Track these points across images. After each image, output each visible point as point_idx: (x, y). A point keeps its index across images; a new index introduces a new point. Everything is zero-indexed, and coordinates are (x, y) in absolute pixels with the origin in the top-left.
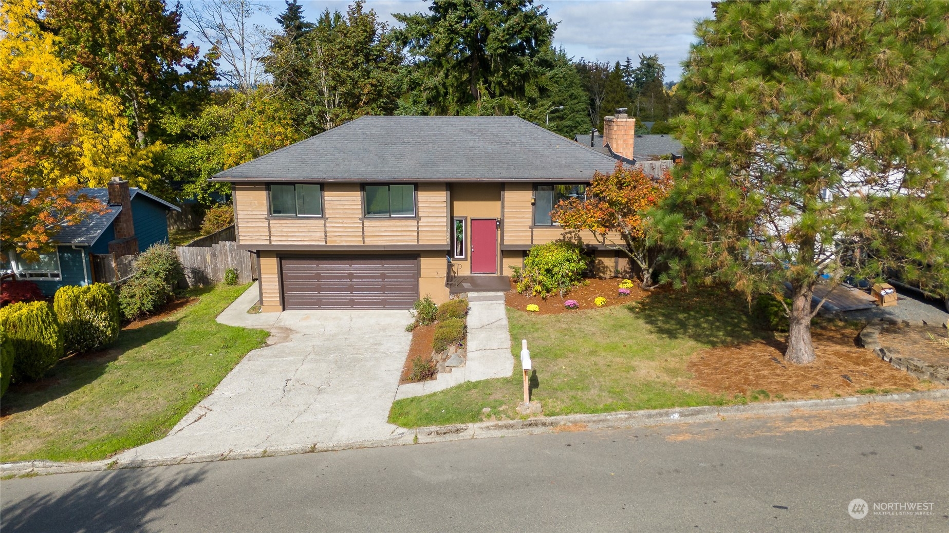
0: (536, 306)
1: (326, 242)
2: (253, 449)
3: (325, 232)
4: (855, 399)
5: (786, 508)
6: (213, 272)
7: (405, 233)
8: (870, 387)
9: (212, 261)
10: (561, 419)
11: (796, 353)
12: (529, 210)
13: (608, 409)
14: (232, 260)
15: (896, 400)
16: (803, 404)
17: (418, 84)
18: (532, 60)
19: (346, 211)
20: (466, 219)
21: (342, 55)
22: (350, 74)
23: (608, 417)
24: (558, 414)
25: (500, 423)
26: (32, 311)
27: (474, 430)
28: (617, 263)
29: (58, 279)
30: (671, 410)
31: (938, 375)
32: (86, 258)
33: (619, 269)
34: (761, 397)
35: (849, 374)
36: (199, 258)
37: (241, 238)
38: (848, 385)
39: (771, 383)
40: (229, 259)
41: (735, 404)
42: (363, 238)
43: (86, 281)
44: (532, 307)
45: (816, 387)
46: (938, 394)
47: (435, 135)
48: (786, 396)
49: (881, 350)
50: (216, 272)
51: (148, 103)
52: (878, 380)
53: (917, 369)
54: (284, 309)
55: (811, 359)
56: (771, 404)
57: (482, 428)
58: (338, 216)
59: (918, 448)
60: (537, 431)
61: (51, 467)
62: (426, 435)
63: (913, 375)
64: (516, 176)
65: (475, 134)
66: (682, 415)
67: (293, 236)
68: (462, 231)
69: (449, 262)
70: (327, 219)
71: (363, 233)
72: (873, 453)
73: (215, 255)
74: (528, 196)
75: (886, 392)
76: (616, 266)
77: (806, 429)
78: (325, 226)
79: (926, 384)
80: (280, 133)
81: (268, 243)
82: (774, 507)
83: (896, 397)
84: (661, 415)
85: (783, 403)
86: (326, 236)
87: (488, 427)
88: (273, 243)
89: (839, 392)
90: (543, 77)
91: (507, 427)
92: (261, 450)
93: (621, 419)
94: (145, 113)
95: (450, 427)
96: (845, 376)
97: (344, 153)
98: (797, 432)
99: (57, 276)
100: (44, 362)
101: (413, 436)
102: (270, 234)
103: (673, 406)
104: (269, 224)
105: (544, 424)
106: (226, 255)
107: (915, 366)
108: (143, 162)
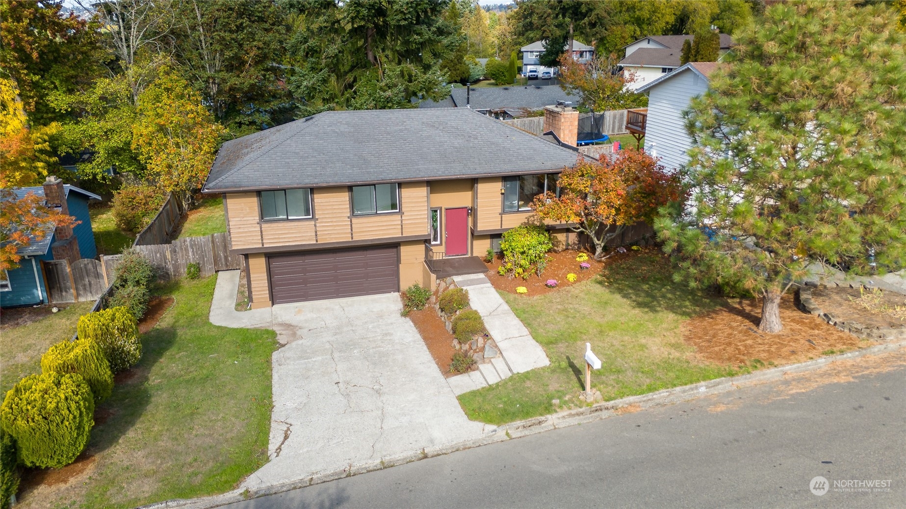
0: (524, 288)
1: (317, 241)
2: (370, 461)
3: (316, 232)
4: (823, 360)
5: (830, 462)
6: (174, 268)
7: (389, 227)
8: (829, 348)
9: (172, 257)
10: (619, 402)
11: (770, 324)
12: (500, 198)
13: (651, 389)
14: (194, 254)
15: (850, 357)
16: (791, 368)
17: (316, 51)
18: (430, 30)
19: (335, 211)
20: (441, 209)
21: (224, 18)
22: (234, 36)
23: (655, 396)
24: (614, 399)
25: (573, 412)
26: (86, 351)
27: (552, 420)
28: (567, 237)
29: (6, 290)
30: (698, 384)
31: (873, 335)
32: (36, 266)
33: (570, 242)
34: (758, 365)
35: (811, 338)
36: (158, 255)
37: (233, 243)
38: (814, 348)
39: (759, 351)
40: (190, 254)
41: (743, 374)
42: (352, 234)
43: (39, 289)
44: (522, 289)
45: (793, 352)
46: (876, 350)
47: (401, 131)
48: (776, 363)
49: (825, 315)
50: (176, 267)
51: (32, 80)
52: (832, 342)
53: (858, 331)
54: (273, 304)
55: (780, 328)
56: (768, 371)
57: (559, 418)
58: (327, 216)
59: (887, 399)
60: (605, 414)
61: (185, 505)
62: (515, 429)
63: (854, 335)
64: (490, 171)
65: (438, 128)
66: (707, 387)
67: (285, 238)
68: (437, 220)
69: (426, 248)
70: (317, 219)
71: (352, 230)
72: (861, 407)
73: (175, 251)
74: (498, 186)
75: (842, 352)
76: (567, 240)
77: (803, 391)
78: (315, 226)
79: (866, 342)
80: (192, 111)
81: (260, 246)
82: (823, 462)
83: (849, 355)
84: (692, 389)
85: (776, 369)
86: (316, 235)
87: (564, 417)
88: (265, 246)
89: (811, 355)
90: (439, 44)
91: (578, 414)
92: (378, 461)
93: (664, 397)
94: (30, 91)
95: (533, 420)
96: (809, 341)
97: (324, 154)
98: (797, 393)
99: (6, 286)
100: (102, 397)
101: (504, 432)
102: (262, 237)
103: (698, 381)
104: (261, 228)
105: (607, 409)
106: (186, 250)
107: (856, 329)
108: (40, 146)
